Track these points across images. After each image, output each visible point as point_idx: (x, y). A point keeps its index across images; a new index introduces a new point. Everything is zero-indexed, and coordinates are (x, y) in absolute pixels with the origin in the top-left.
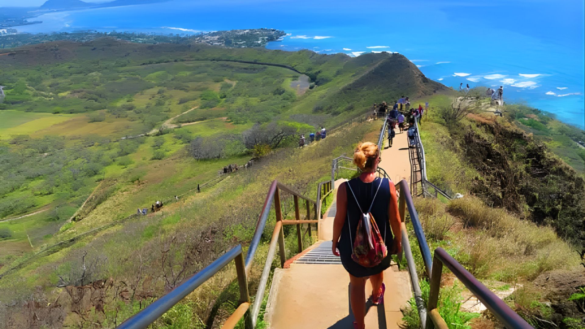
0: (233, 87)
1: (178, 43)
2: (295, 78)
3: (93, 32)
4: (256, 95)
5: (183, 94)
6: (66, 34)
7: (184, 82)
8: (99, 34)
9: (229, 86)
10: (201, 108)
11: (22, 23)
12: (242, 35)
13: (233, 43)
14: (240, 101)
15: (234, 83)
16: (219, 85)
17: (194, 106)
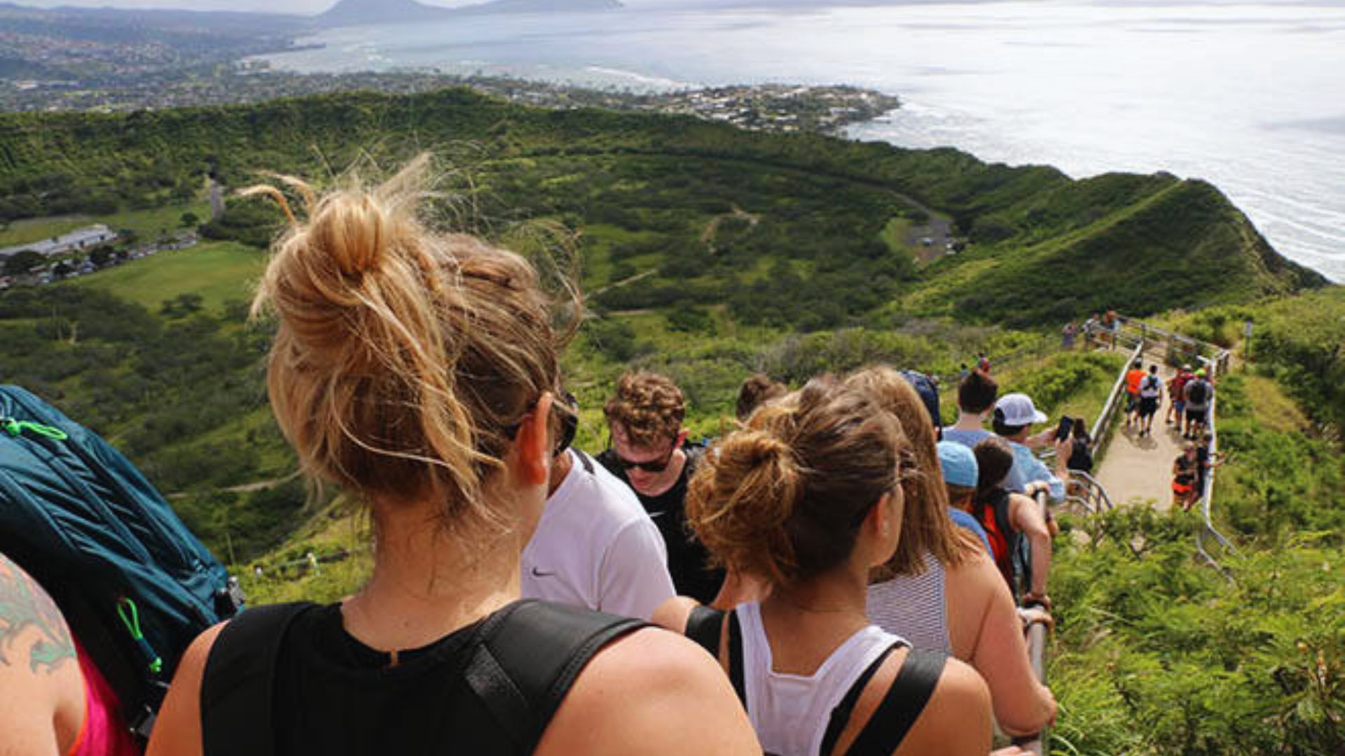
0: (749, 230)
1: (624, 107)
2: (919, 220)
3: (431, 72)
4: (810, 255)
5: (623, 237)
6: (372, 74)
7: (627, 206)
8: (444, 79)
9: (742, 225)
10: (663, 274)
11: (282, 46)
12: (788, 99)
13: (762, 115)
14: (764, 268)
15: (754, 220)
16: (715, 220)
17: (648, 267)
